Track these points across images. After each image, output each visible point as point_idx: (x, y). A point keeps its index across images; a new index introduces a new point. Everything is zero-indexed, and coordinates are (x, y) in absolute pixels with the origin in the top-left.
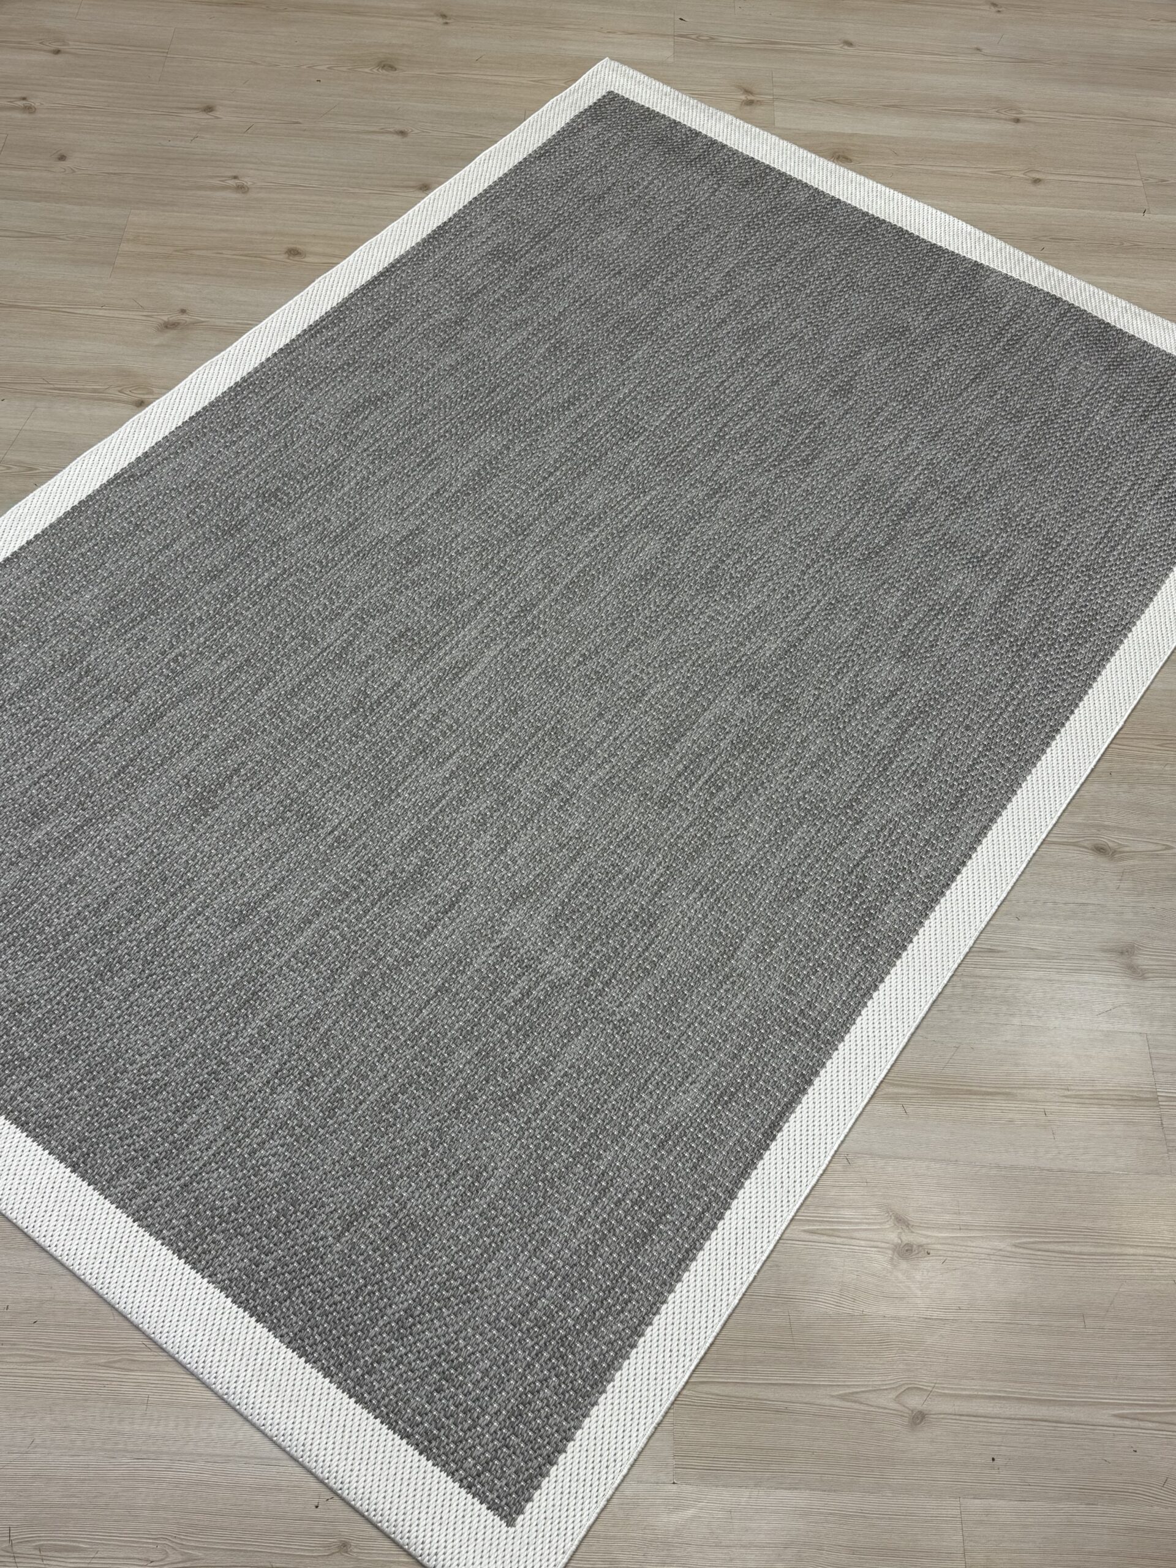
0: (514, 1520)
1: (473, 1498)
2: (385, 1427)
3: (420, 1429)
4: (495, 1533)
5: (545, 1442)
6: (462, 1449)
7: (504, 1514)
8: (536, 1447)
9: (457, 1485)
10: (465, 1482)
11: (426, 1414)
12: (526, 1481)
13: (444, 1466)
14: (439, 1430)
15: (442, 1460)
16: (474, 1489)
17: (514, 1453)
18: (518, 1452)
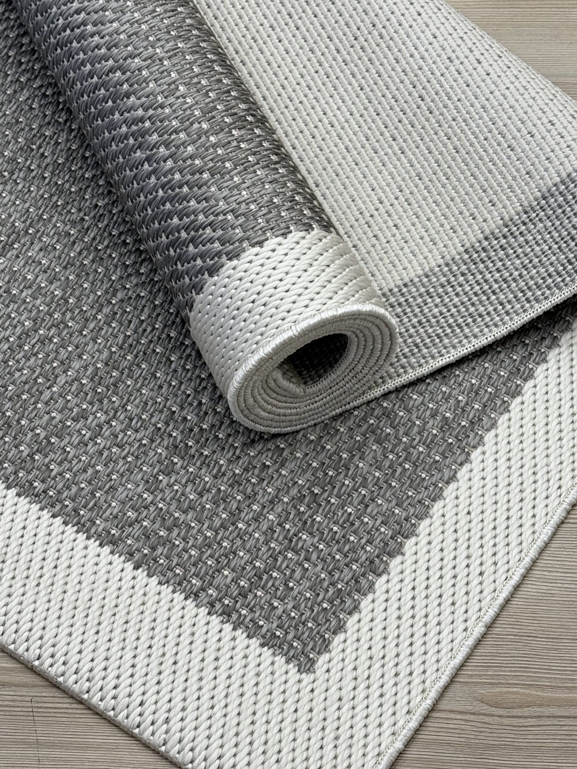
0: (313, 662)
1: (234, 629)
2: (70, 529)
3: (136, 531)
4: (276, 684)
5: (363, 541)
6: (211, 556)
7: (291, 653)
8: (347, 548)
9: (204, 611)
10: (218, 606)
11: (146, 507)
12: (331, 602)
13: (180, 584)
14: (169, 530)
15: (176, 575)
16: (235, 616)
17: (307, 559)
18: (314, 557)
